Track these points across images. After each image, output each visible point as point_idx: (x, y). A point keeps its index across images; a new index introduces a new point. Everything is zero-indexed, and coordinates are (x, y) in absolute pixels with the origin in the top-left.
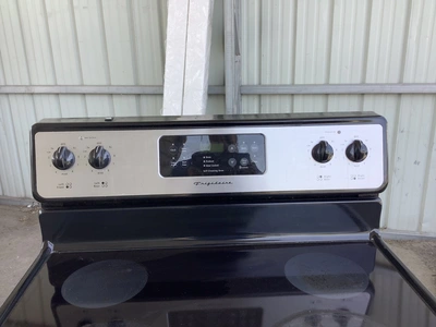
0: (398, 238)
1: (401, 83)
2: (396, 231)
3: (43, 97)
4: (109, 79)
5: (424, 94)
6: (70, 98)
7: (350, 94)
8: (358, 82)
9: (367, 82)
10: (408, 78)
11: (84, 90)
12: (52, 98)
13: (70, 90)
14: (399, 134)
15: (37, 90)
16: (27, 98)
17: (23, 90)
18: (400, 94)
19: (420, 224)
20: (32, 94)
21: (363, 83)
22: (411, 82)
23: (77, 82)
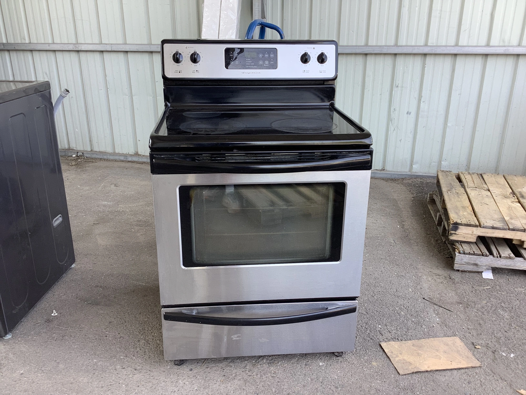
0: (393, 177)
1: (396, 45)
2: (391, 171)
3: (89, 54)
4: (150, 39)
5: (415, 54)
6: (113, 55)
7: (356, 54)
8: (363, 44)
9: (369, 44)
10: (402, 42)
11: (127, 48)
12: (97, 55)
13: (114, 48)
14: (395, 89)
15: (83, 48)
16: (74, 55)
17: (71, 48)
18: (396, 54)
19: (411, 165)
20: (78, 51)
21: (367, 45)
22: (404, 44)
23: (121, 42)
